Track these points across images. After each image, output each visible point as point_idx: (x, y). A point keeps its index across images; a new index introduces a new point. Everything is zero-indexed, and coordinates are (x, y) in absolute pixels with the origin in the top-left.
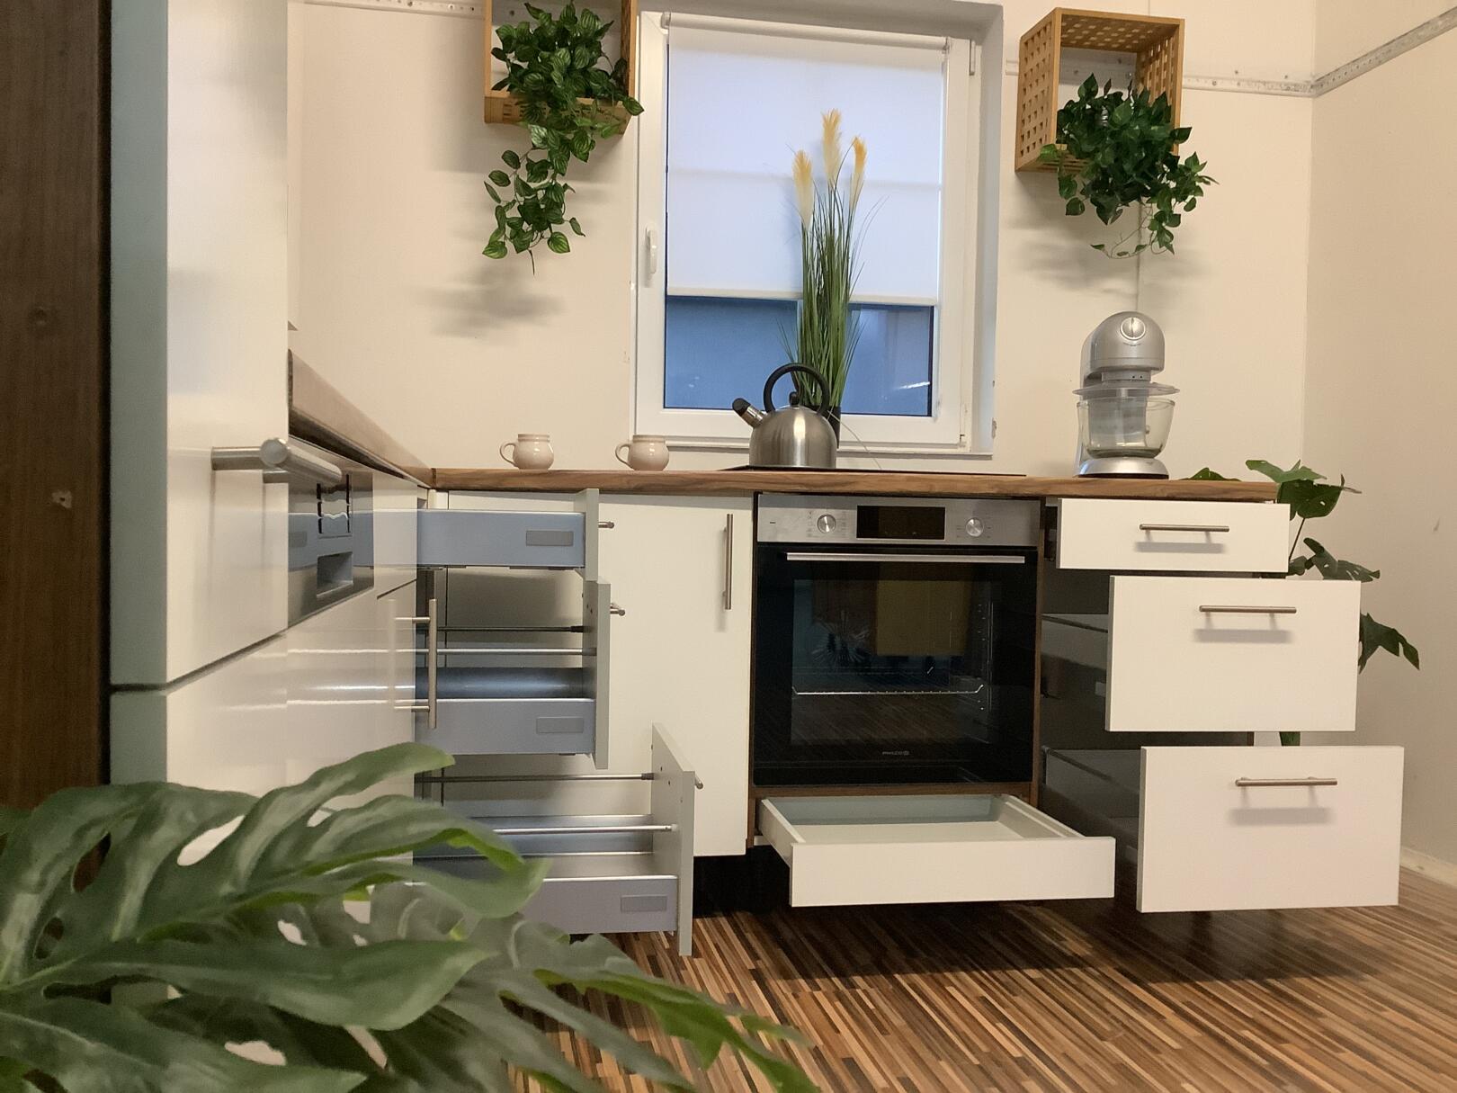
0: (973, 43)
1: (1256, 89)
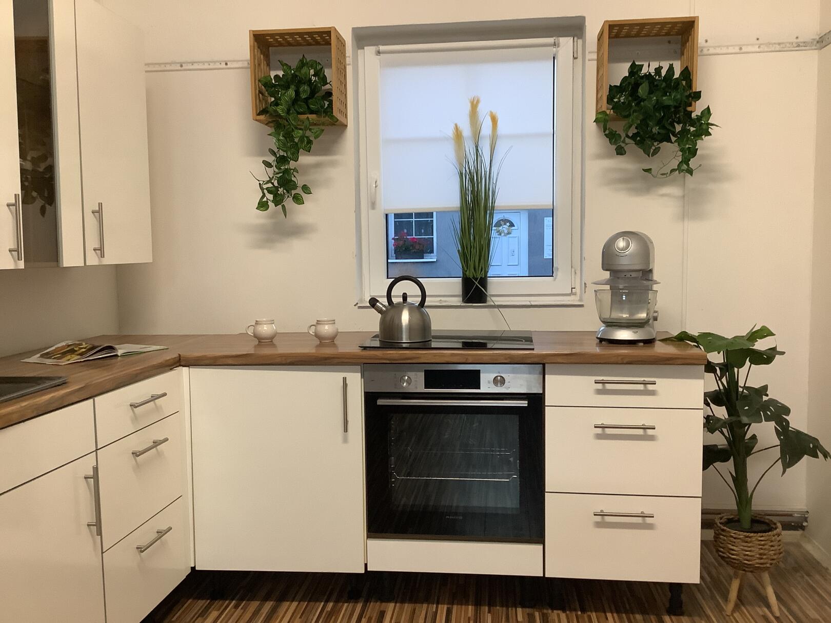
0: (575, 38)
1: (773, 49)
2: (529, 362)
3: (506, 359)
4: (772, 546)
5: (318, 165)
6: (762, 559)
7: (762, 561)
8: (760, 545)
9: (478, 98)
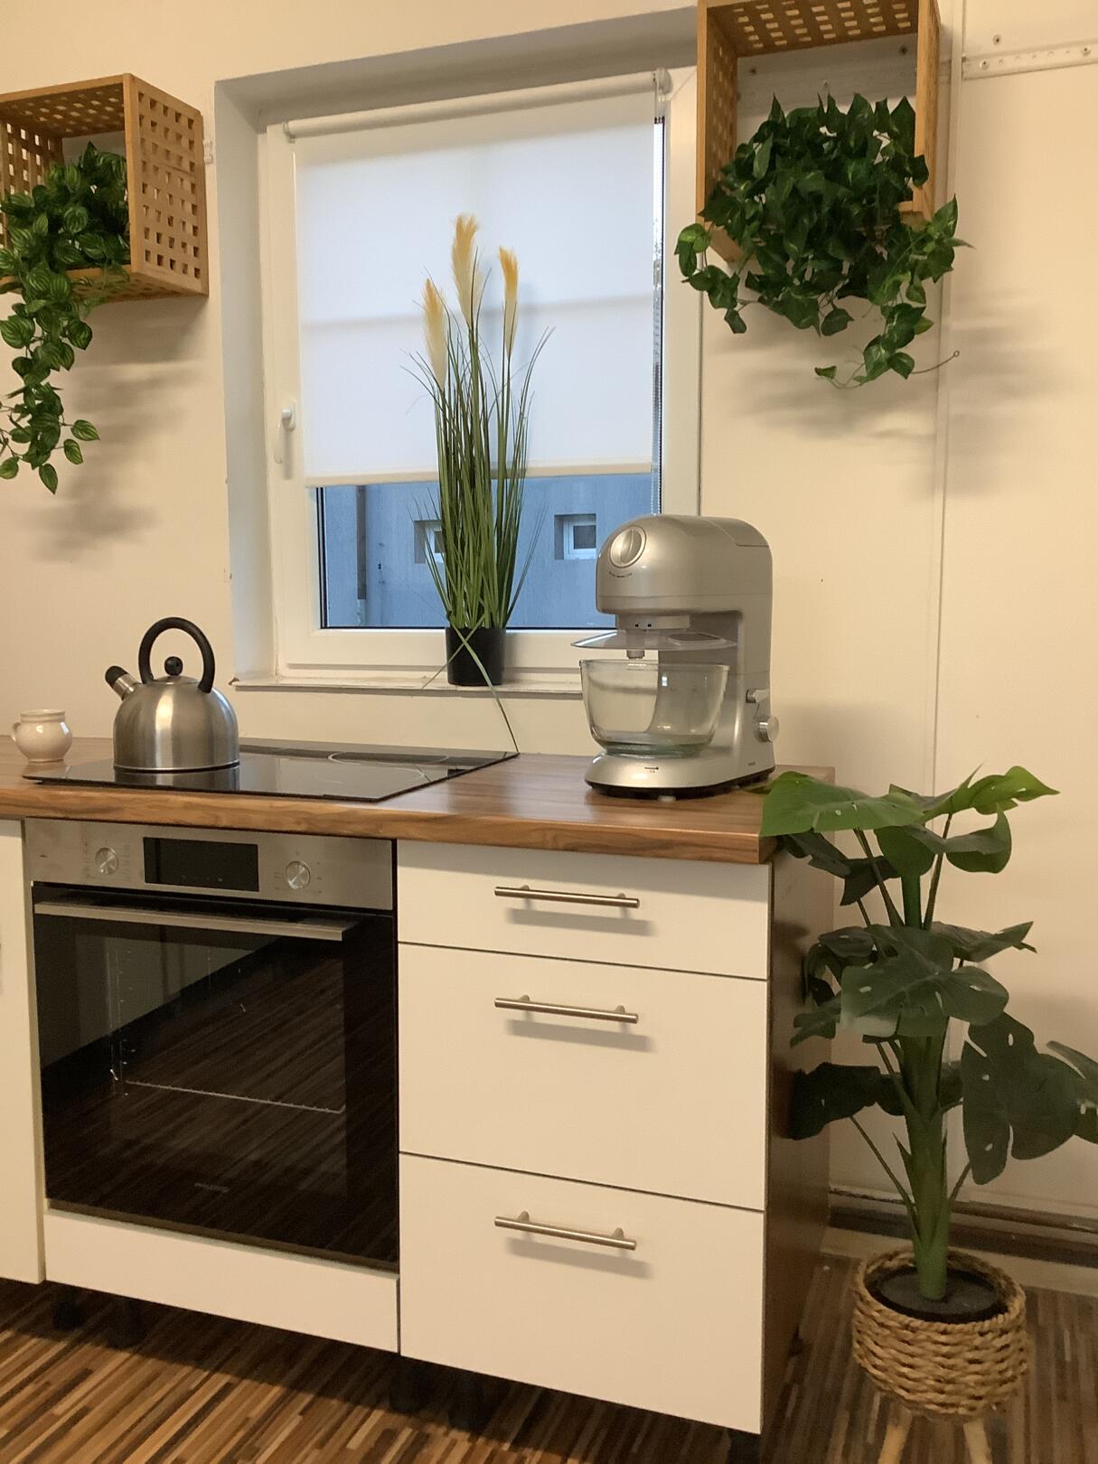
2: (345, 832)
3: (299, 823)
4: (972, 1362)
5: (155, 383)
6: (942, 1392)
7: (942, 1398)
8: (937, 1354)
9: (471, 220)
